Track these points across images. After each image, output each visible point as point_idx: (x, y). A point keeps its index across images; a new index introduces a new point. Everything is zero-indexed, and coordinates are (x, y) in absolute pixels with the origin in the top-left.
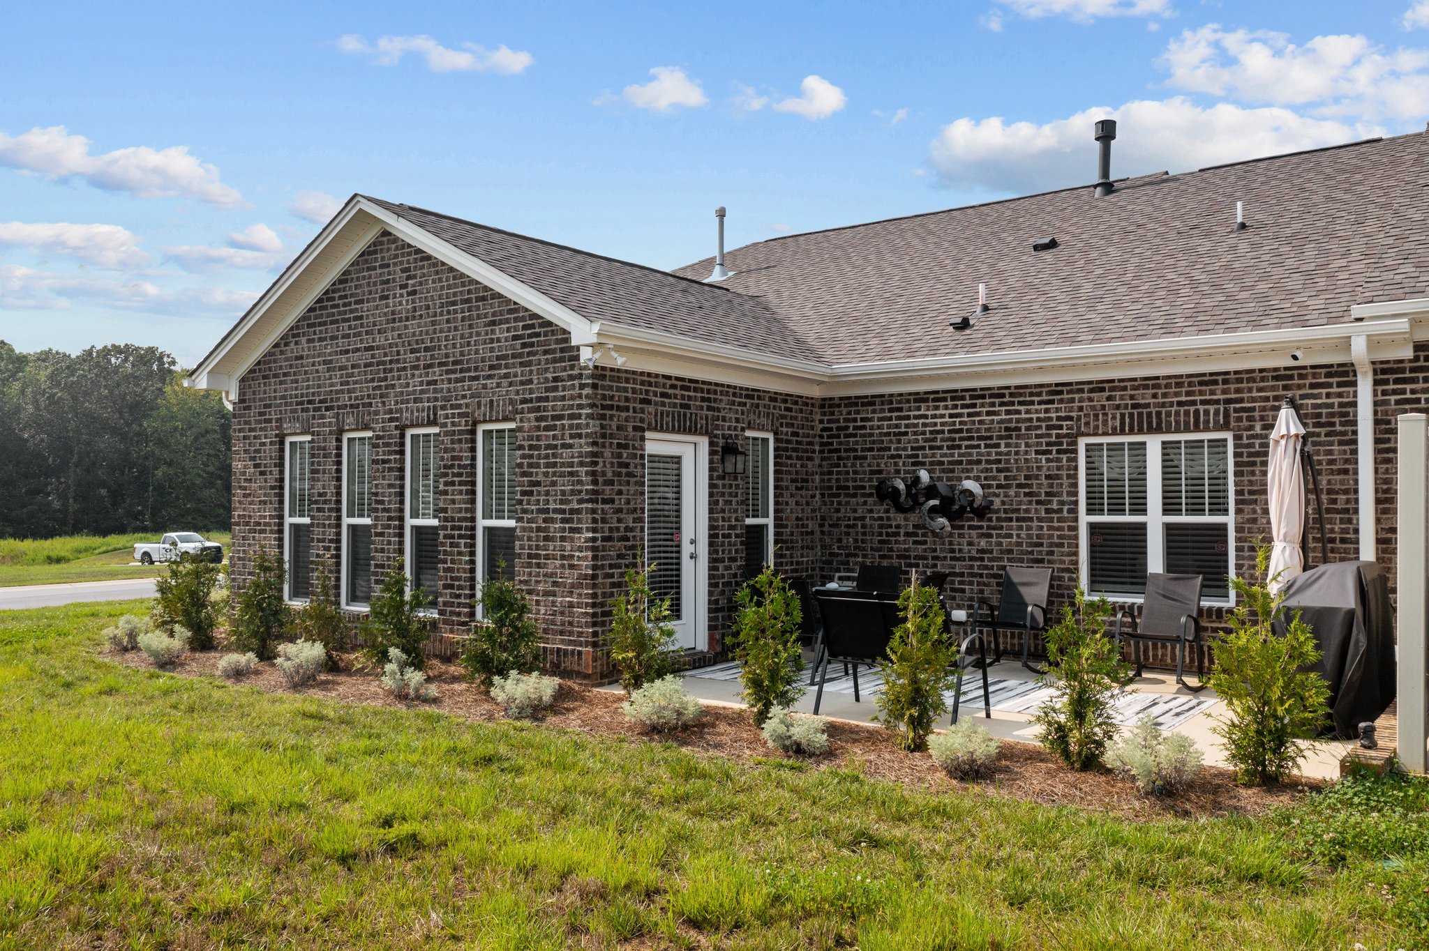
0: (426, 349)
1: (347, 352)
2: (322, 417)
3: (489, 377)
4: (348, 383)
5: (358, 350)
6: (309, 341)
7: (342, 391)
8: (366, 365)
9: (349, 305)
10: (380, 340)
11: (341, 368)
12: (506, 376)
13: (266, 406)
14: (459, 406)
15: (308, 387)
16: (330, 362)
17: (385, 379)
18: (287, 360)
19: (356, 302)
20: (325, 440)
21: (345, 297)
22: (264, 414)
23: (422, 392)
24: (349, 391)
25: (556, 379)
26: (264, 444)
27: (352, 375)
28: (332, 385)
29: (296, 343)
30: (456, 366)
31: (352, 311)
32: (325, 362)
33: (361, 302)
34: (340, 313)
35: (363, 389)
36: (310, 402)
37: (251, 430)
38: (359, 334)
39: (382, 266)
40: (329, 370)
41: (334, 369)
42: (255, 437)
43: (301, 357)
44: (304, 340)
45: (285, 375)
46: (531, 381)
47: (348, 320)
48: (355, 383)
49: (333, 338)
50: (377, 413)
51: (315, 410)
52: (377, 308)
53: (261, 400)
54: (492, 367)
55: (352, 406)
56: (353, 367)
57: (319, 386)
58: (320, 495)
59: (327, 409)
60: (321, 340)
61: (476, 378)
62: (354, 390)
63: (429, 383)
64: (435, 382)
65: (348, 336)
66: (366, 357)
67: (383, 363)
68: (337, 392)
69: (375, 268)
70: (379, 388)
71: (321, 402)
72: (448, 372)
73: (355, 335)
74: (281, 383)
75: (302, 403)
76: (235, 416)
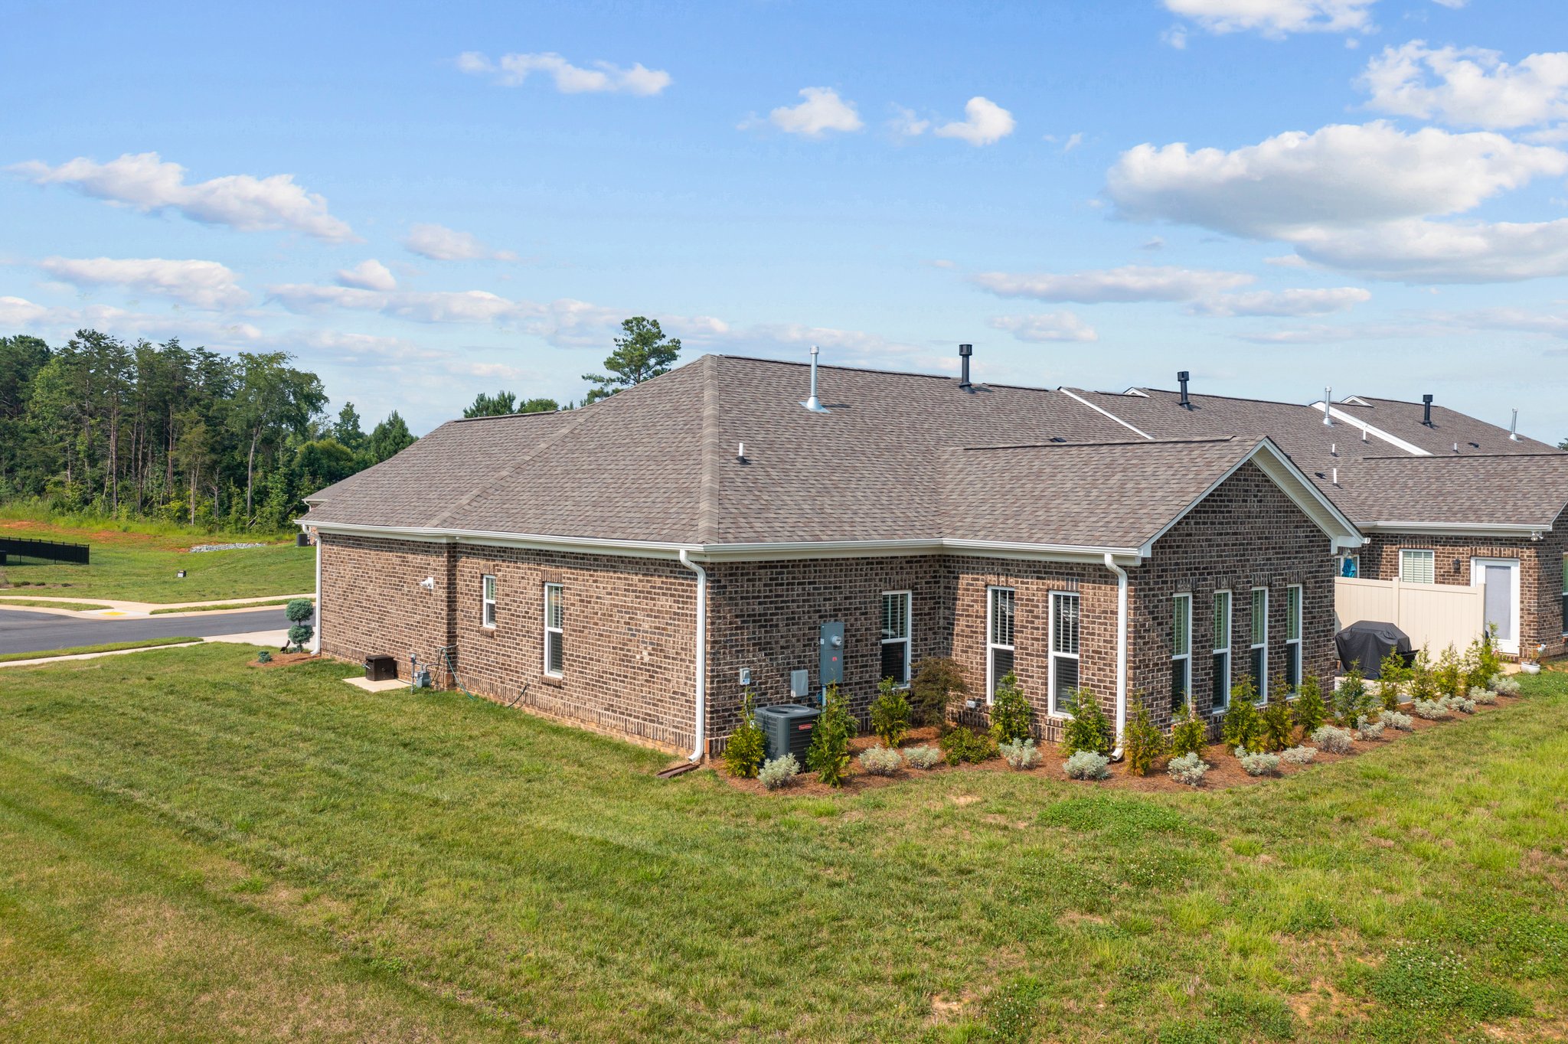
0: (1266, 538)
1: (1221, 534)
2: (1205, 580)
3: (1296, 558)
4: (1221, 556)
5: (1228, 534)
6: (1196, 523)
7: (1218, 562)
8: (1233, 545)
9: (1223, 501)
10: (1241, 529)
11: (1218, 546)
12: (1303, 558)
13: (1163, 571)
14: (1282, 574)
15: (1195, 557)
16: (1210, 540)
17: (1244, 555)
18: (1180, 535)
19: (1229, 501)
20: (1206, 597)
21: (1221, 495)
22: (1162, 576)
23: (1264, 565)
24: (1223, 562)
25: (1322, 561)
26: (1161, 601)
27: (1224, 551)
28: (1211, 557)
29: (1187, 524)
30: (1279, 549)
31: (1226, 506)
32: (1207, 540)
33: (1231, 501)
34: (1218, 506)
35: (1231, 561)
36: (1196, 569)
37: (1150, 590)
38: (1228, 523)
39: (1245, 480)
40: (1209, 546)
41: (1213, 546)
42: (1154, 596)
43: (1190, 535)
44: (1192, 522)
45: (1178, 547)
46: (1312, 562)
47: (1223, 512)
48: (1226, 556)
49: (1213, 523)
50: (1239, 577)
51: (1200, 574)
52: (1240, 507)
53: (1158, 565)
54: (1297, 552)
55: (1224, 573)
56: (1225, 545)
57: (1202, 557)
58: (1203, 636)
59: (1208, 574)
60: (1204, 523)
61: (1289, 558)
62: (1225, 562)
63: (1268, 559)
64: (1270, 559)
65: (1222, 523)
66: (1231, 539)
67: (1243, 544)
68: (1215, 562)
69: (1240, 480)
70: (1241, 561)
71: (1204, 569)
72: (1277, 553)
73: (1227, 523)
74: (1174, 553)
75: (1190, 569)
76: (1136, 578)
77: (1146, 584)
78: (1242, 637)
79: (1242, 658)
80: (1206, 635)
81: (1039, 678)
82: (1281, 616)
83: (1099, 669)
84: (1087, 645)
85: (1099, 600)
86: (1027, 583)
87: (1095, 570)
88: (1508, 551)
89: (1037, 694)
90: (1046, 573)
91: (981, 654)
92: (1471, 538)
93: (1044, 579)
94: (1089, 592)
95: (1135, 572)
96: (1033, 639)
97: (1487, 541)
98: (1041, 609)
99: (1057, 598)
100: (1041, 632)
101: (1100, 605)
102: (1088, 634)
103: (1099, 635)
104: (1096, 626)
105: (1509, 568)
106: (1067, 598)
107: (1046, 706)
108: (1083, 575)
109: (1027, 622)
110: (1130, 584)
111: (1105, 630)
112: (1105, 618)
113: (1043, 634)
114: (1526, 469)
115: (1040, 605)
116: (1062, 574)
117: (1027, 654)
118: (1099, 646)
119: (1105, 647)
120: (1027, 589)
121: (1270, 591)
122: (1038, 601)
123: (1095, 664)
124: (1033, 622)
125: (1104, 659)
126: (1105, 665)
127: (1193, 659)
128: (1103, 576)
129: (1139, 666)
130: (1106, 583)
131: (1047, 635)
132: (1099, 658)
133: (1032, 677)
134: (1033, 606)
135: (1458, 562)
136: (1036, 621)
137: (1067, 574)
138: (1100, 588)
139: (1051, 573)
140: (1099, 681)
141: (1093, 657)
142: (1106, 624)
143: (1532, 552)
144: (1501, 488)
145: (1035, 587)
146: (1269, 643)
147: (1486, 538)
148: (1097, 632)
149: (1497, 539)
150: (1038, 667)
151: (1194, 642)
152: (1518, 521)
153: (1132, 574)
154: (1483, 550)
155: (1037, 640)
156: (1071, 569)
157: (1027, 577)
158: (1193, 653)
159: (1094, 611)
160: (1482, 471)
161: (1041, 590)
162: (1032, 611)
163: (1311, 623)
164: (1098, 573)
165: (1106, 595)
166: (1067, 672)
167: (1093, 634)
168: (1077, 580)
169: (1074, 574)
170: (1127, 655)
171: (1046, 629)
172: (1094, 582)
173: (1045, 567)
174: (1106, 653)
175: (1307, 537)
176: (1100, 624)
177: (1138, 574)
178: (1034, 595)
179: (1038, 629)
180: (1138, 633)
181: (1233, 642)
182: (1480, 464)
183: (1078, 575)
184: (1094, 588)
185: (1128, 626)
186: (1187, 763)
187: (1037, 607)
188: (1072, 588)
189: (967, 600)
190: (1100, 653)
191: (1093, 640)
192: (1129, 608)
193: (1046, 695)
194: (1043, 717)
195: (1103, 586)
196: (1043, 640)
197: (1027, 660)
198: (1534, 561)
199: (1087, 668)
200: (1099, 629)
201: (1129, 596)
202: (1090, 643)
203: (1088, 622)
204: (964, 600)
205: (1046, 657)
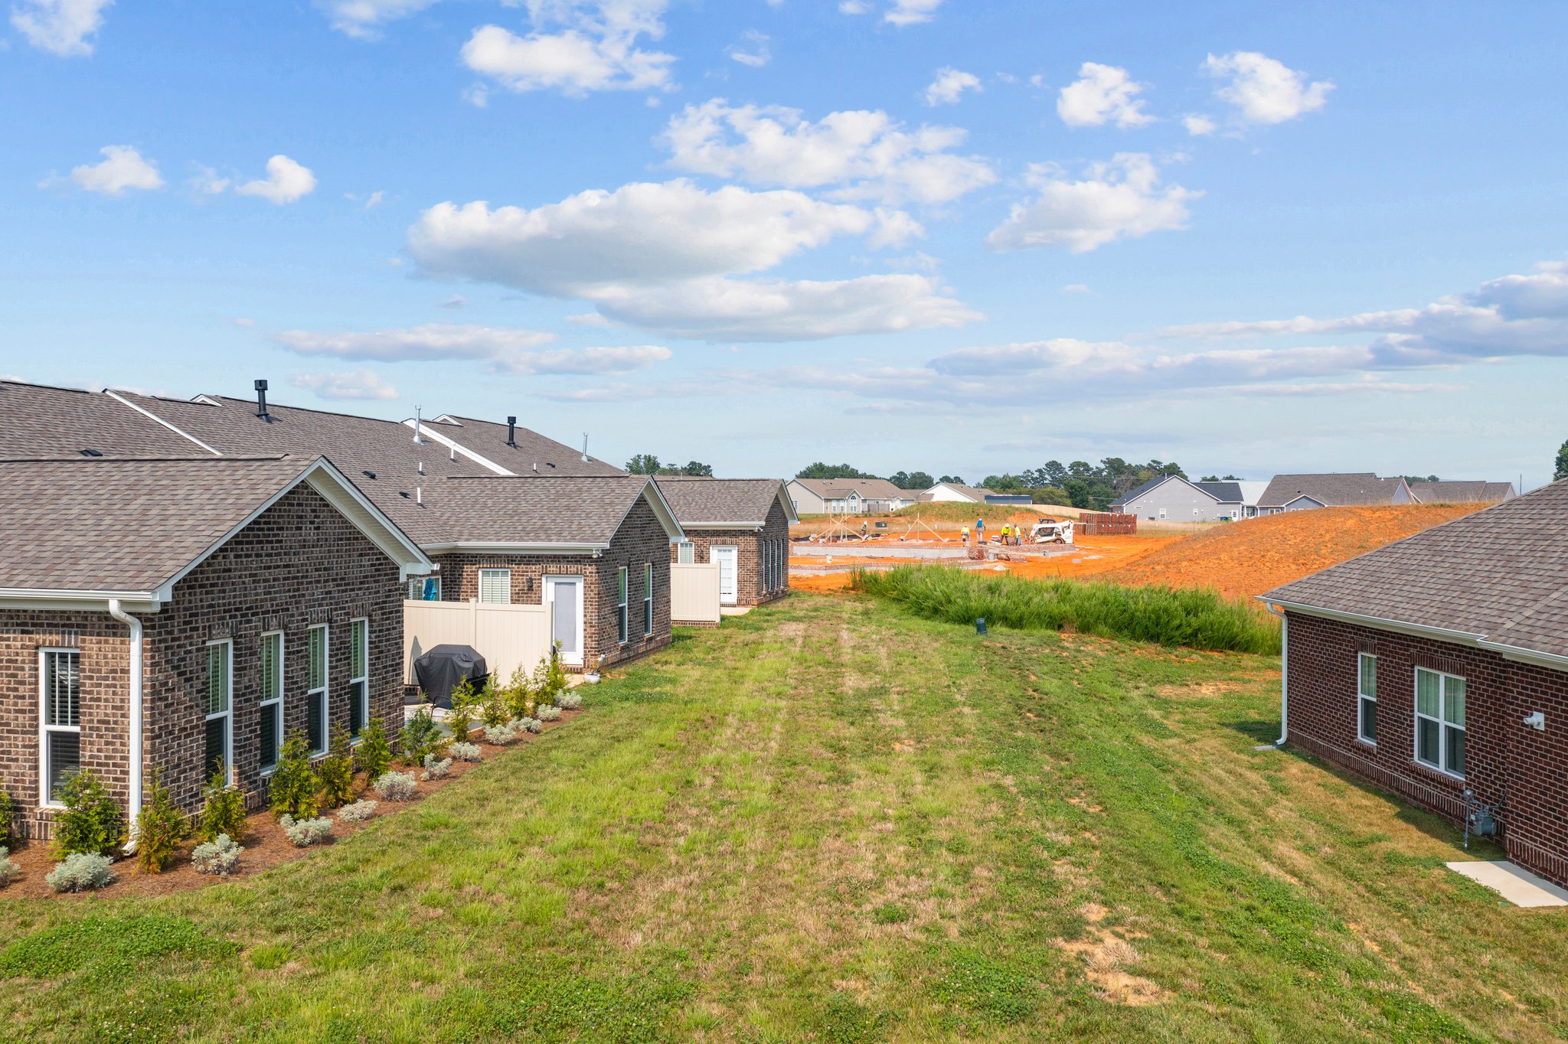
0: (325, 569)
1: (269, 568)
2: (249, 621)
3: (360, 589)
4: (270, 593)
5: (278, 567)
6: (236, 556)
7: (266, 600)
8: (284, 579)
9: (272, 529)
10: (295, 560)
11: (265, 581)
12: (368, 588)
13: (191, 615)
14: (344, 608)
15: (235, 597)
16: (255, 575)
17: (298, 590)
18: (214, 571)
19: (278, 529)
20: (251, 641)
21: (269, 523)
22: (190, 622)
23: (323, 599)
24: (271, 599)
25: (390, 591)
26: (190, 652)
27: (274, 586)
28: (256, 594)
29: (224, 557)
30: (341, 581)
31: (275, 535)
32: (251, 575)
33: (281, 529)
34: (265, 536)
35: (282, 598)
36: (237, 610)
37: (173, 640)
38: (279, 554)
39: (298, 505)
40: (254, 581)
41: (259, 581)
42: (179, 646)
43: (229, 570)
44: (232, 555)
45: (212, 585)
46: (378, 592)
47: (271, 542)
48: (275, 593)
49: (257, 555)
50: (292, 615)
51: (242, 616)
52: (293, 535)
53: (185, 609)
54: (361, 583)
55: (274, 612)
56: (275, 580)
57: (245, 596)
58: (246, 688)
59: (253, 615)
60: (247, 556)
61: (353, 590)
62: (275, 599)
63: (327, 593)
64: (330, 592)
65: (270, 555)
66: (282, 573)
67: (297, 578)
68: (262, 601)
69: (293, 505)
70: (294, 596)
71: (247, 609)
72: (338, 585)
73: (276, 555)
74: (207, 593)
75: (230, 611)
76: (153, 627)
77: (168, 633)
78: (297, 682)
79: (297, 707)
80: (251, 686)
81: (26, 761)
82: (343, 653)
83: (107, 743)
84: (91, 714)
85: (105, 657)
86: (8, 639)
87: (99, 619)
88: (573, 568)
89: (23, 781)
90: (34, 625)
92: (542, 556)
93: (32, 633)
94: (92, 647)
95: (152, 620)
96: (17, 711)
97: (556, 559)
98: (27, 672)
99: (51, 656)
100: (27, 701)
101: (107, 663)
102: (91, 699)
103: (106, 700)
104: (102, 689)
105: (574, 584)
106: (63, 656)
107: (37, 795)
108: (85, 626)
109: (8, 689)
110: (145, 635)
111: (114, 693)
112: (114, 679)
113: (31, 704)
115: (27, 667)
116: (57, 625)
117: (9, 732)
118: (106, 715)
119: (114, 715)
120: (8, 647)
121: (330, 627)
122: (23, 661)
123: (101, 737)
124: (16, 690)
125: (113, 729)
126: (114, 737)
127: (235, 716)
128: (112, 627)
129: (158, 734)
130: (115, 634)
131: (36, 704)
132: (107, 729)
133: (16, 760)
134: (16, 669)
135: (531, 580)
136: (21, 688)
137: (63, 626)
138: (106, 642)
139: (41, 625)
140: (106, 757)
141: (98, 729)
142: (115, 686)
143: (591, 569)
144: (568, 508)
145: (19, 644)
146: (330, 686)
147: (555, 556)
148: (103, 696)
149: (564, 557)
150: (24, 746)
151: (236, 696)
152: (582, 540)
153: (148, 622)
154: (553, 568)
155: (23, 712)
156: (69, 618)
157: (8, 632)
158: (235, 709)
159: (99, 671)
161: (28, 647)
162: (15, 676)
163: (378, 658)
164: (104, 623)
165: (114, 650)
166: (65, 749)
167: (98, 700)
168: (76, 633)
169: (72, 626)
170: (143, 723)
171: (35, 697)
172: (99, 634)
173: (32, 618)
174: (115, 723)
175: (372, 565)
176: (107, 686)
177: (157, 623)
178: (17, 654)
179: (23, 697)
180: (157, 696)
181: (286, 690)
182: (551, 485)
183: (78, 626)
184: (99, 642)
185: (143, 687)
186: (219, 848)
187: (23, 669)
188: (71, 643)
190: (108, 722)
191: (98, 707)
192: (144, 665)
193: (37, 781)
194: (31, 810)
195: (111, 639)
196: (31, 711)
197: (8, 738)
198: (595, 577)
199: (91, 743)
200: (106, 693)
201: (144, 650)
202: (94, 711)
203: (92, 685)
205: (36, 733)
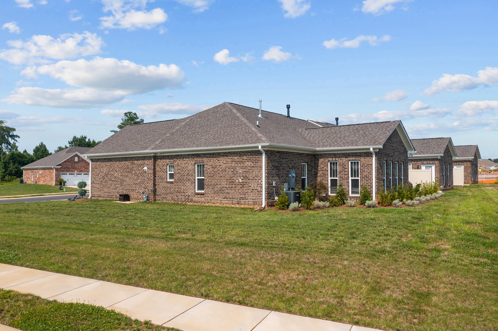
0: (397, 149)
2: (388, 158)
5: (392, 146)
10: (394, 145)
13: (382, 154)
17: (394, 152)
20: (388, 162)
28: (389, 152)
42: (380, 160)
43: (386, 145)
47: (392, 140)
49: (389, 143)
50: (393, 158)
54: (402, 154)
55: (391, 156)
62: (391, 153)
65: (391, 143)
67: (394, 150)
70: (394, 154)
71: (388, 155)
72: (399, 153)
75: (386, 154)
77: (379, 157)
78: (394, 175)
79: (394, 180)
80: (389, 173)
81: (347, 185)
82: (400, 170)
83: (366, 181)
84: (362, 174)
85: (366, 162)
86: (342, 159)
87: (364, 154)
88: (431, 162)
89: (346, 190)
90: (348, 156)
91: (327, 181)
92: (421, 159)
93: (348, 158)
94: (363, 160)
95: (377, 153)
96: (344, 175)
97: (426, 160)
98: (347, 166)
99: (352, 163)
100: (347, 172)
101: (366, 163)
102: (362, 171)
103: (366, 171)
104: (365, 169)
105: (431, 167)
106: (355, 163)
107: (349, 193)
108: (361, 155)
109: (342, 170)
110: (376, 156)
111: (368, 170)
112: (368, 166)
113: (348, 173)
114: (432, 142)
115: (347, 165)
116: (354, 156)
117: (342, 179)
118: (366, 174)
119: (368, 174)
120: (342, 161)
121: (398, 163)
122: (346, 164)
123: (365, 179)
124: (344, 170)
125: (368, 178)
126: (368, 179)
127: (386, 179)
128: (368, 154)
129: (378, 179)
130: (368, 157)
131: (349, 173)
132: (366, 178)
133: (345, 185)
134: (344, 165)
135: (418, 166)
136: (345, 170)
137: (355, 156)
138: (366, 158)
139: (350, 156)
140: (366, 184)
141: (364, 178)
142: (368, 168)
143: (438, 162)
144: (427, 146)
145: (345, 160)
146: (398, 177)
147: (425, 159)
148: (365, 170)
149: (428, 159)
150: (346, 182)
151: (386, 174)
152: (434, 154)
154: (425, 162)
155: (346, 175)
156: (357, 154)
157: (342, 158)
158: (386, 177)
159: (364, 165)
160: (420, 143)
161: (347, 161)
162: (344, 167)
163: (405, 173)
164: (365, 154)
165: (368, 160)
166: (355, 183)
167: (364, 171)
168: (359, 157)
169: (358, 155)
170: (376, 176)
171: (348, 171)
172: (364, 157)
173: (348, 154)
174: (368, 176)
175: (404, 150)
176: (366, 168)
177: (379, 153)
178: (344, 162)
179: (346, 172)
180: (378, 170)
181: (392, 176)
183: (359, 155)
184: (364, 159)
185: (376, 168)
187: (346, 165)
188: (357, 159)
189: (322, 166)
190: (367, 176)
191: (364, 173)
192: (376, 163)
193: (349, 190)
194: (348, 196)
195: (367, 158)
196: (348, 175)
197: (342, 181)
198: (438, 164)
199: (362, 181)
200: (366, 170)
201: (376, 160)
202: (363, 174)
203: (363, 168)
204: (321, 166)
205: (349, 179)
